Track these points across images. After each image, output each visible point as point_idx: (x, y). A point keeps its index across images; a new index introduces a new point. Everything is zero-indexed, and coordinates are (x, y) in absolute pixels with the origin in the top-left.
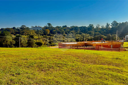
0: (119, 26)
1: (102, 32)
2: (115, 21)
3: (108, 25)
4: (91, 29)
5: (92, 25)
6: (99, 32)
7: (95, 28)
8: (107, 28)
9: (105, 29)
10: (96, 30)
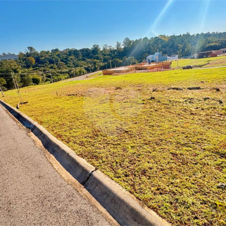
0: (132, 45)
1: (113, 55)
2: (127, 39)
3: (118, 45)
4: (97, 53)
5: (98, 45)
6: (108, 55)
7: (101, 49)
8: (118, 48)
9: (116, 50)
10: (104, 53)
